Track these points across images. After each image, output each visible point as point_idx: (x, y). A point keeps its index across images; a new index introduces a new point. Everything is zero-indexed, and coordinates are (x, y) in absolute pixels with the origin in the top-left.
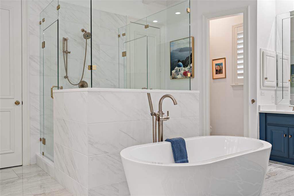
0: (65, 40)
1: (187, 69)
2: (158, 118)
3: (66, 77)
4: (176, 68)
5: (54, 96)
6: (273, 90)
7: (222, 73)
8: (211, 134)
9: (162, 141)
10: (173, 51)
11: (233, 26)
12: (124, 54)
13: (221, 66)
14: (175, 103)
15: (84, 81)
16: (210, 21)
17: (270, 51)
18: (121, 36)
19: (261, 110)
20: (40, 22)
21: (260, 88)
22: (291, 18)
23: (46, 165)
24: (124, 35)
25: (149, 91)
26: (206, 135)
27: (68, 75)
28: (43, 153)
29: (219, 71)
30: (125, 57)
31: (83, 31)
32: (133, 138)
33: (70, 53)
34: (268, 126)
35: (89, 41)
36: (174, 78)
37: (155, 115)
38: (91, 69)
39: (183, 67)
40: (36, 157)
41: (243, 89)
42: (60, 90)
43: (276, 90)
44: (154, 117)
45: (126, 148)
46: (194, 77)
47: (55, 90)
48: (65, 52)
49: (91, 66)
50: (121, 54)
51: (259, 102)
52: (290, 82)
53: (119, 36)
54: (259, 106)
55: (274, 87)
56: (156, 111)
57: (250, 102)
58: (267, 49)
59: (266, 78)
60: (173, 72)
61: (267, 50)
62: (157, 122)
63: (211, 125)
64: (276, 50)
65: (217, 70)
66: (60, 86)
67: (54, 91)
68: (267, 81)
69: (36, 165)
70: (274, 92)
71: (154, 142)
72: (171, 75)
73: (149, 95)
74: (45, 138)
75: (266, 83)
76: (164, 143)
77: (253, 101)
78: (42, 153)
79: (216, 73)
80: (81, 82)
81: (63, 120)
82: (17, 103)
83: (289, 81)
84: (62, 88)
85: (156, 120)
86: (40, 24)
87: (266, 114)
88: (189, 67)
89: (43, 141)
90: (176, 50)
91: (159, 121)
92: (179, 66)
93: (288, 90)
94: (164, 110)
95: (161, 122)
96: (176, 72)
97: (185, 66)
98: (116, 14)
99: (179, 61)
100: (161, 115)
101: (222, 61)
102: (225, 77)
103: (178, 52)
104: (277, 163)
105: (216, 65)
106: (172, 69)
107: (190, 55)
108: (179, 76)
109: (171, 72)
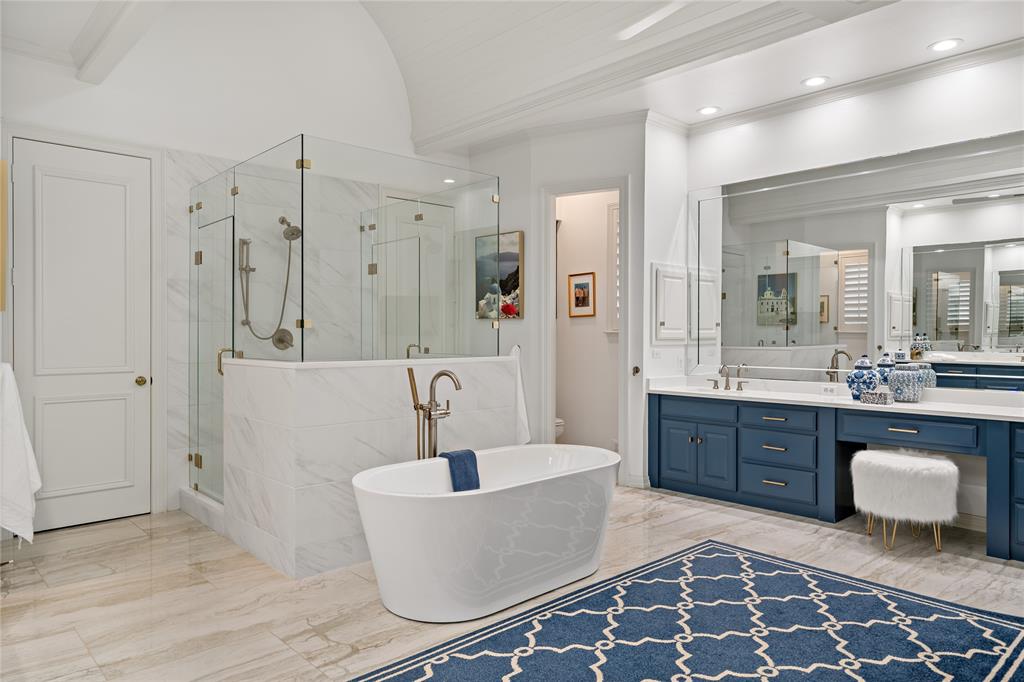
0: (244, 243)
1: (508, 300)
2: (427, 413)
3: (246, 323)
4: (488, 295)
5: (223, 370)
6: (680, 346)
7: (588, 305)
8: (559, 440)
9: (435, 456)
10: (483, 257)
11: (609, 206)
12: (373, 269)
13: (586, 290)
14: (458, 387)
15: (284, 331)
16: (558, 199)
17: (673, 266)
18: (367, 228)
19: (651, 388)
20: (191, 208)
21: (651, 343)
22: (724, 199)
23: (206, 510)
24: (372, 227)
25: (410, 363)
26: (546, 442)
27: (250, 319)
28: (196, 486)
29: (581, 301)
30: (375, 276)
31: (283, 221)
32: (381, 453)
33: (254, 270)
34: (663, 421)
35: (296, 243)
36: (483, 317)
37: (422, 407)
38: (302, 326)
39: (502, 294)
40: (181, 495)
41: (617, 342)
42: (237, 361)
43: (686, 346)
44: (421, 412)
45: (364, 469)
46: (523, 318)
47: (227, 360)
48: (243, 269)
49: (302, 321)
50: (366, 270)
51: (647, 372)
52: (719, 328)
53: (362, 229)
54: (648, 380)
55: (683, 340)
56: (424, 400)
57: (630, 370)
58: (668, 263)
59: (663, 324)
60: (482, 303)
61: (666, 266)
62: (427, 421)
63: (558, 416)
64: (687, 263)
65: (577, 299)
66: (237, 349)
67: (223, 360)
68: (665, 329)
69: (180, 512)
70: (683, 350)
71: (419, 458)
72: (477, 310)
73: (410, 371)
74: (200, 454)
75: (664, 332)
76: (438, 460)
77: (636, 370)
78: (193, 486)
79: (577, 305)
80: (279, 331)
81: (246, 419)
82: (141, 382)
83: (717, 325)
84: (241, 355)
85: (424, 416)
86: (191, 211)
87: (660, 397)
88: (513, 295)
89: (197, 461)
90: (489, 257)
91: (430, 419)
92: (494, 292)
93: (715, 345)
94: (440, 399)
95: (433, 422)
96: (488, 303)
97: (506, 291)
98: (355, 182)
99: (494, 281)
100: (433, 409)
101: (588, 280)
102: (594, 315)
103: (492, 262)
104: (676, 495)
105: (577, 286)
106: (479, 297)
107: (515, 269)
108: (494, 314)
109: (477, 304)
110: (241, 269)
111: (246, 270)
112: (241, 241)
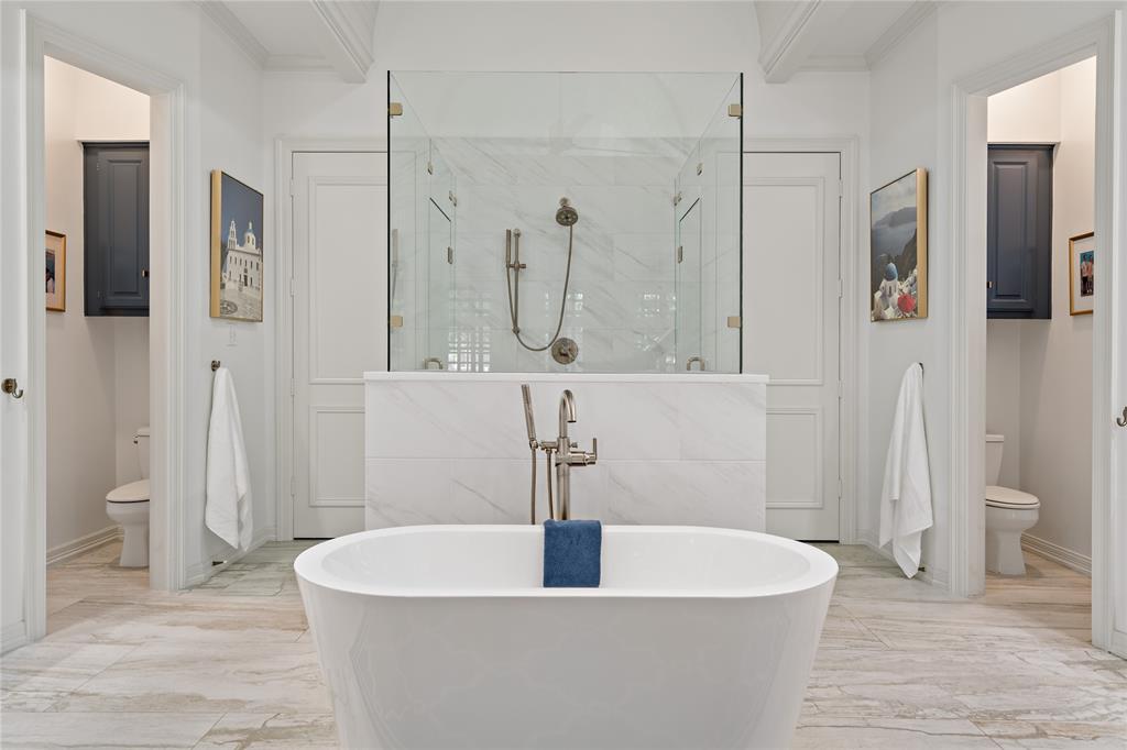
0: (512, 235)
3: (517, 331)
4: (884, 283)
10: (878, 223)
30: (682, 264)
31: (565, 202)
33: (524, 267)
36: (879, 319)
39: (899, 280)
46: (927, 317)
48: (511, 266)
60: (878, 295)
65: (1084, 281)
72: (872, 308)
73: (525, 390)
79: (1084, 292)
80: (558, 340)
92: (890, 276)
96: (884, 296)
99: (890, 259)
100: (562, 450)
103: (888, 227)
105: (1084, 257)
106: (875, 288)
107: (912, 235)
108: (889, 313)
109: (873, 297)
110: (509, 266)
111: (515, 267)
112: (509, 232)
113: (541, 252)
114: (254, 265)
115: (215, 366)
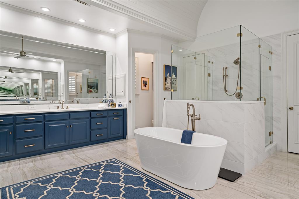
31: (238, 59)
110: (224, 76)
111: (225, 76)
112: (224, 68)
113: (233, 72)
114: (175, 80)
115: (165, 99)
